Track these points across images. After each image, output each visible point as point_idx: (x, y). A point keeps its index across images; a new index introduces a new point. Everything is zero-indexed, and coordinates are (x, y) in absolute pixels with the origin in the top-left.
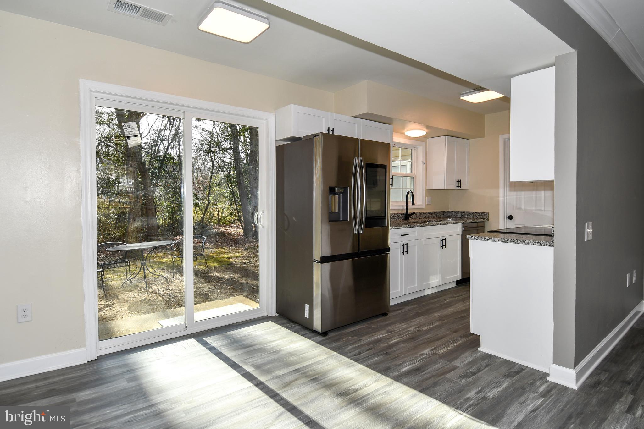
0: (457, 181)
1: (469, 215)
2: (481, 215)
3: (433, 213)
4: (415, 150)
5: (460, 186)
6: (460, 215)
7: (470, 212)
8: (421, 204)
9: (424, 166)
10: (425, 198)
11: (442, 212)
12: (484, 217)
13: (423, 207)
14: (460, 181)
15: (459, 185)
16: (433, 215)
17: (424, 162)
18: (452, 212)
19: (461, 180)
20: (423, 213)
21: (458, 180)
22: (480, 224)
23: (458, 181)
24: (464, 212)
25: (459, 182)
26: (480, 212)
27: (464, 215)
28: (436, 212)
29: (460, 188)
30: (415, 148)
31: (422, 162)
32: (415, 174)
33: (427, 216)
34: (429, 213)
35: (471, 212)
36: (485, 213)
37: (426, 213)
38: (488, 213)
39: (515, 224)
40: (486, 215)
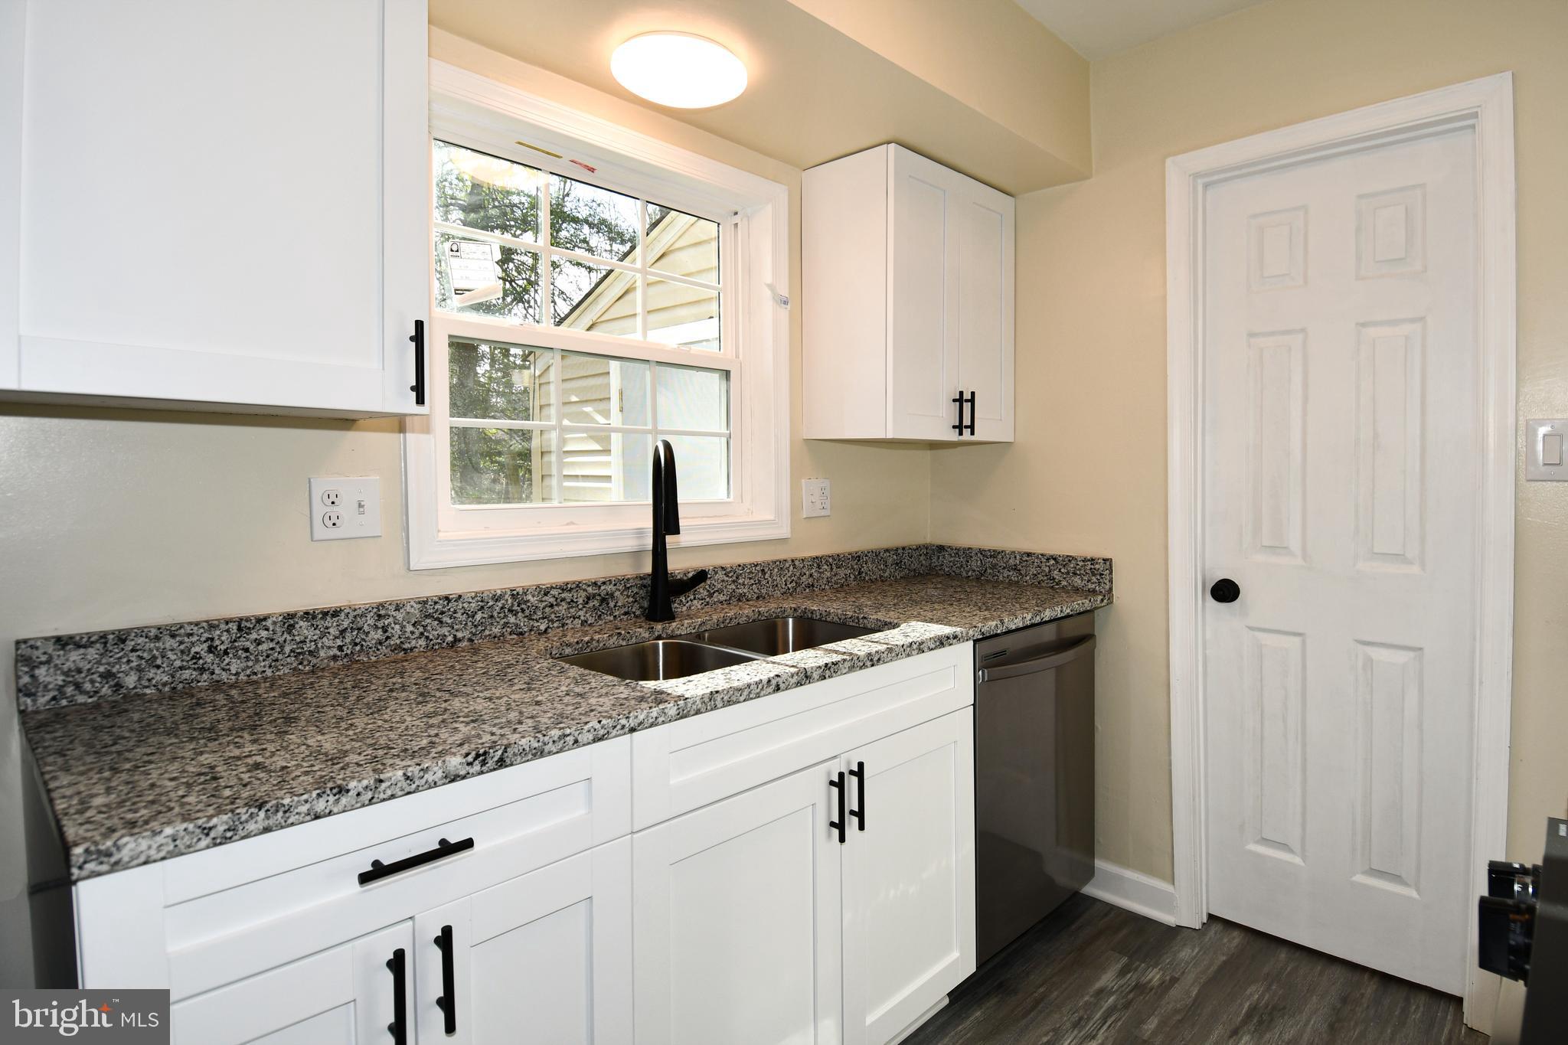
0: (954, 400)
1: (1015, 568)
2: (1075, 574)
3: (836, 561)
4: (736, 225)
5: (972, 427)
6: (975, 564)
7: (1022, 554)
8: (772, 518)
9: (784, 313)
10: (795, 486)
11: (887, 550)
12: (1091, 586)
13: (784, 531)
14: (972, 401)
15: (967, 421)
16: (842, 572)
17: (784, 291)
18: (941, 548)
19: (973, 394)
20: (780, 565)
21: (961, 393)
22: (1071, 629)
23: (960, 400)
24: (995, 554)
25: (967, 406)
26: (1071, 559)
27: (994, 566)
28: (857, 557)
29: (972, 433)
30: (737, 219)
31: (768, 293)
32: (737, 356)
33: (804, 579)
34: (818, 561)
35: (1029, 554)
36: (1097, 566)
37: (797, 563)
38: (1108, 563)
39: (1251, 628)
40: (1098, 577)
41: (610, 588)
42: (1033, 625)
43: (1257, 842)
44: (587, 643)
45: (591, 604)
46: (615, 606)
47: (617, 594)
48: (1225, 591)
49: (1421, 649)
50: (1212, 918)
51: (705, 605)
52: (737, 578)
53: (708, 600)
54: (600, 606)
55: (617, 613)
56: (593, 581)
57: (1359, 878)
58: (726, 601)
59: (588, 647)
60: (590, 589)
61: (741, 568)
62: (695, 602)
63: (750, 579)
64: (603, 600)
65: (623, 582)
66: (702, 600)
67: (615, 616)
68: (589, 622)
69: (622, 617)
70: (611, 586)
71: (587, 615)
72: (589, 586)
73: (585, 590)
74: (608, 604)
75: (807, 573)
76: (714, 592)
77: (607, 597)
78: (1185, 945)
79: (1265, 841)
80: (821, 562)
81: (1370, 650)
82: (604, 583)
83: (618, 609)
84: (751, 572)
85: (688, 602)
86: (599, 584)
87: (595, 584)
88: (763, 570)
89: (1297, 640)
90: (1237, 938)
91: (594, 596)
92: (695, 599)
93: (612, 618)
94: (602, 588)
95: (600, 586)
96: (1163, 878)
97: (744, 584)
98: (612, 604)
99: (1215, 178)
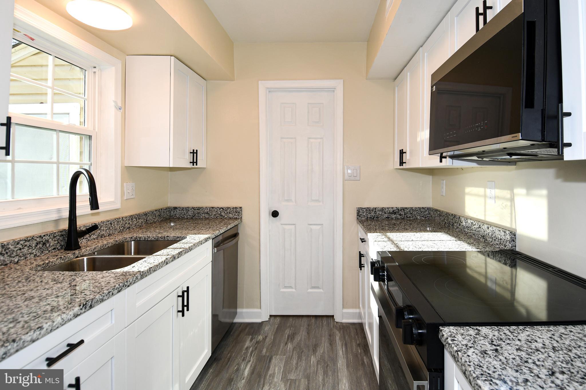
0: (191, 153)
1: (207, 213)
2: (230, 213)
3: (138, 216)
4: (95, 72)
5: (196, 163)
6: (190, 213)
7: (210, 208)
8: (113, 200)
9: (119, 113)
10: (122, 186)
11: (156, 211)
12: (235, 217)
13: (118, 206)
14: (197, 153)
15: (195, 161)
16: (140, 221)
17: (120, 105)
18: (175, 208)
19: (197, 150)
20: (117, 220)
21: (194, 150)
23: (193, 153)
24: (199, 208)
25: (195, 154)
26: (228, 208)
27: (198, 213)
28: (146, 214)
29: (197, 165)
30: (94, 70)
31: (113, 104)
32: (94, 129)
33: (126, 225)
34: (131, 217)
35: (213, 208)
36: (238, 210)
37: (124, 218)
38: (241, 208)
39: (282, 224)
40: (238, 213)
41: (47, 238)
42: (226, 231)
43: (283, 288)
44: (47, 264)
45: (38, 246)
46: (49, 246)
47: (50, 240)
48: (275, 214)
49: (323, 224)
50: (271, 316)
51: (88, 241)
52: (101, 227)
53: (89, 238)
54: (42, 247)
55: (50, 249)
56: (40, 235)
57: (310, 290)
58: (96, 238)
59: (48, 265)
60: (38, 239)
61: (102, 223)
62: (84, 240)
63: (106, 227)
64: (44, 244)
65: (53, 235)
66: (87, 239)
67: (49, 251)
68: (37, 255)
69: (52, 251)
70: (48, 237)
71: (37, 252)
72: (38, 238)
73: (36, 240)
74: (46, 245)
75: (128, 223)
76: (91, 235)
77: (46, 242)
78: (266, 326)
79: (286, 287)
80: (133, 217)
81: (311, 226)
82: (44, 236)
83: (51, 247)
84: (106, 224)
85: (81, 240)
86: (42, 236)
87: (40, 236)
88: (111, 223)
89: (294, 226)
90: (278, 320)
91: (40, 242)
92: (83, 239)
93: (48, 252)
94: (44, 238)
95: (42, 237)
96: (257, 308)
97: (103, 230)
98: (48, 245)
99: (272, 90)
